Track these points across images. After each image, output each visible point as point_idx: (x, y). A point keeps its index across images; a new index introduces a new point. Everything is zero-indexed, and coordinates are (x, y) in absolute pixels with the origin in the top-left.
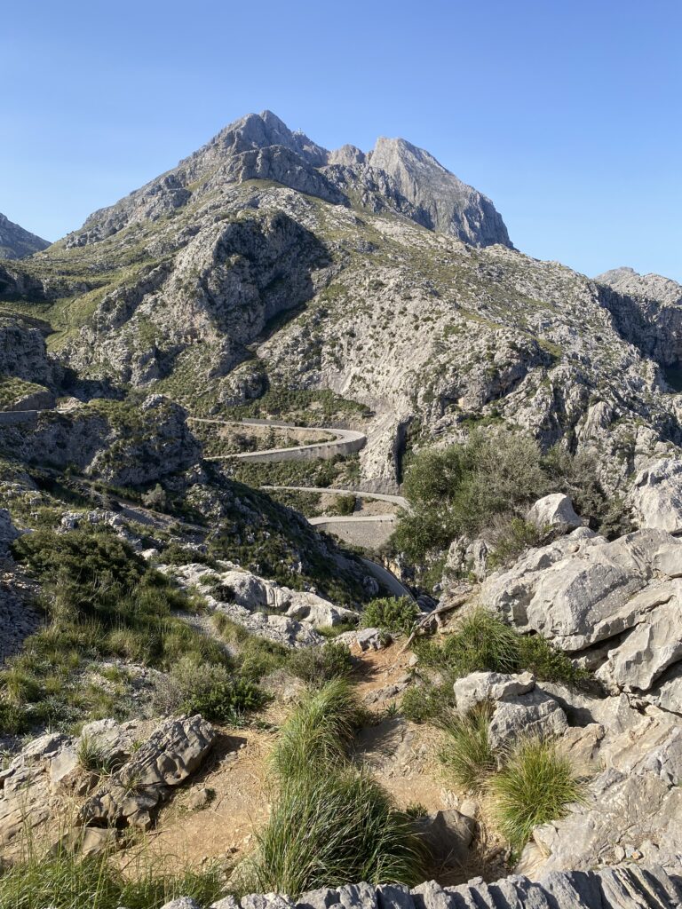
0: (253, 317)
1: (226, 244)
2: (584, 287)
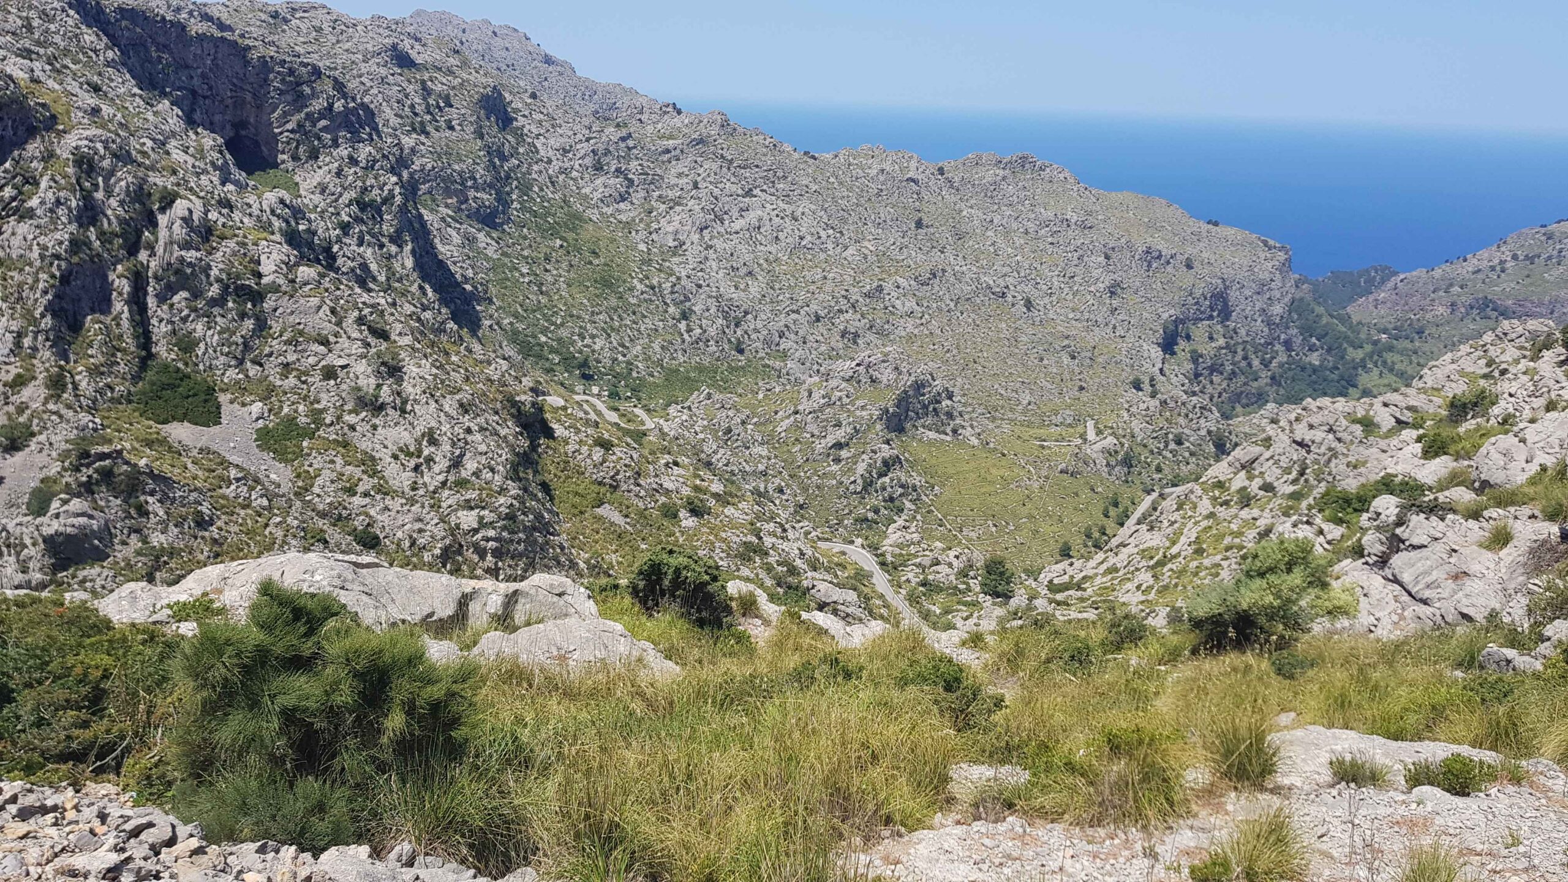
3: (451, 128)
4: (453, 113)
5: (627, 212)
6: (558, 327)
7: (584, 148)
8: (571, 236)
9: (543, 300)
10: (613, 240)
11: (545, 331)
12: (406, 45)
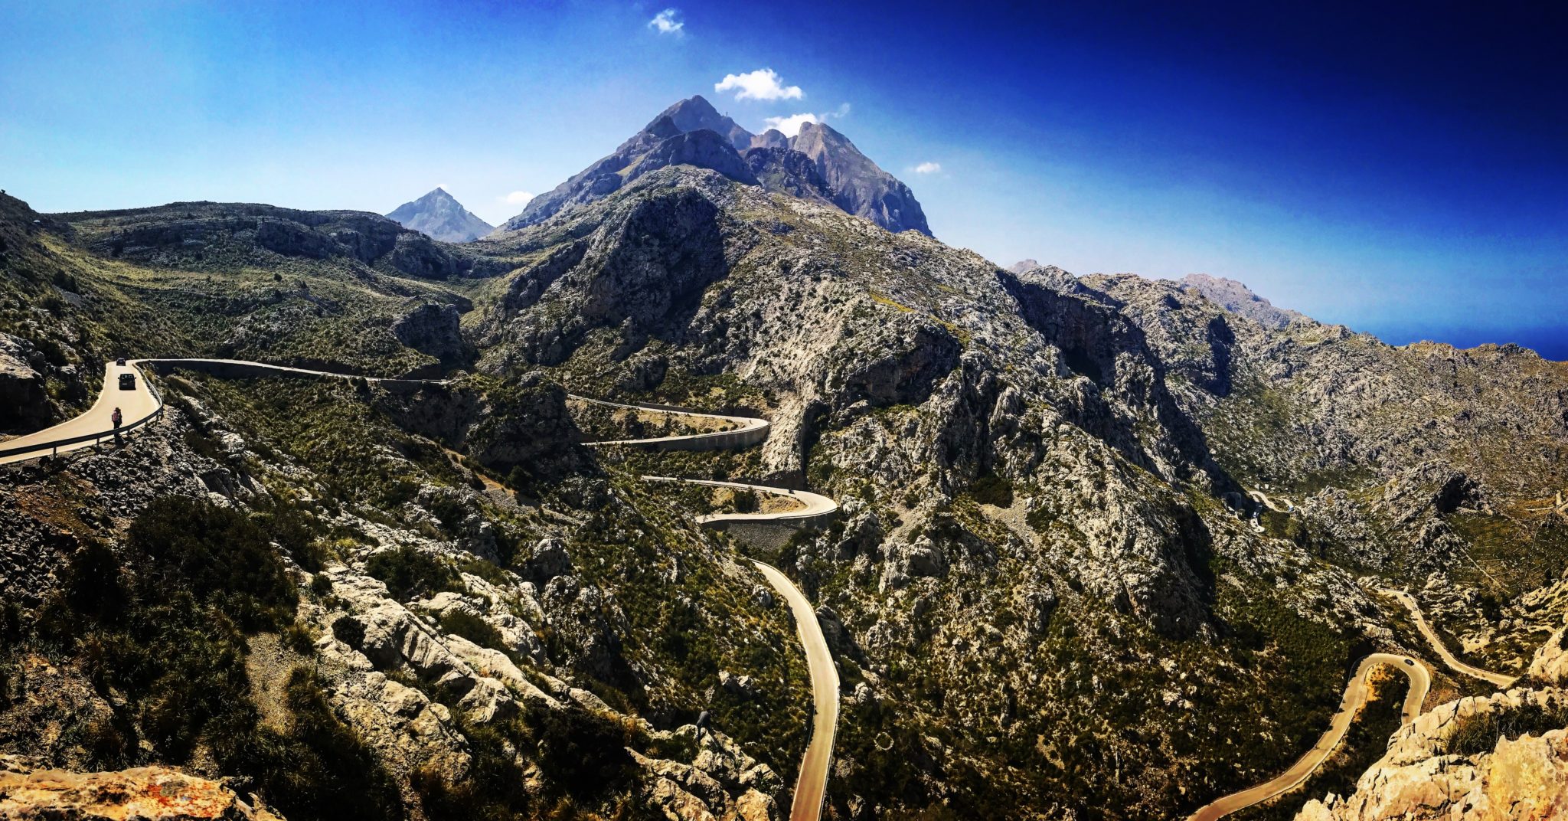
0: (658, 297)
1: (636, 222)
2: (993, 274)
3: (1195, 339)
4: (1196, 330)
5: (1288, 383)
6: (1247, 449)
7: (1265, 348)
8: (1257, 397)
9: (1241, 434)
10: (1280, 399)
11: (1239, 451)
12: (1175, 295)
